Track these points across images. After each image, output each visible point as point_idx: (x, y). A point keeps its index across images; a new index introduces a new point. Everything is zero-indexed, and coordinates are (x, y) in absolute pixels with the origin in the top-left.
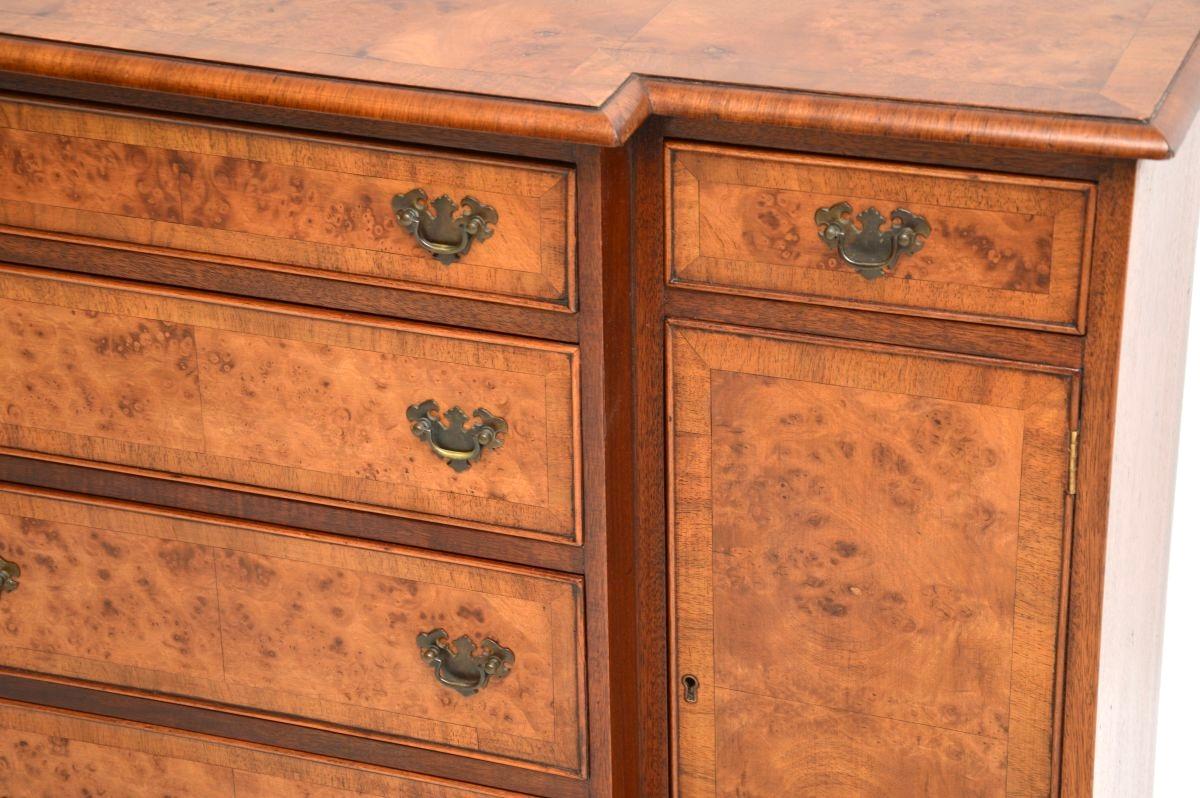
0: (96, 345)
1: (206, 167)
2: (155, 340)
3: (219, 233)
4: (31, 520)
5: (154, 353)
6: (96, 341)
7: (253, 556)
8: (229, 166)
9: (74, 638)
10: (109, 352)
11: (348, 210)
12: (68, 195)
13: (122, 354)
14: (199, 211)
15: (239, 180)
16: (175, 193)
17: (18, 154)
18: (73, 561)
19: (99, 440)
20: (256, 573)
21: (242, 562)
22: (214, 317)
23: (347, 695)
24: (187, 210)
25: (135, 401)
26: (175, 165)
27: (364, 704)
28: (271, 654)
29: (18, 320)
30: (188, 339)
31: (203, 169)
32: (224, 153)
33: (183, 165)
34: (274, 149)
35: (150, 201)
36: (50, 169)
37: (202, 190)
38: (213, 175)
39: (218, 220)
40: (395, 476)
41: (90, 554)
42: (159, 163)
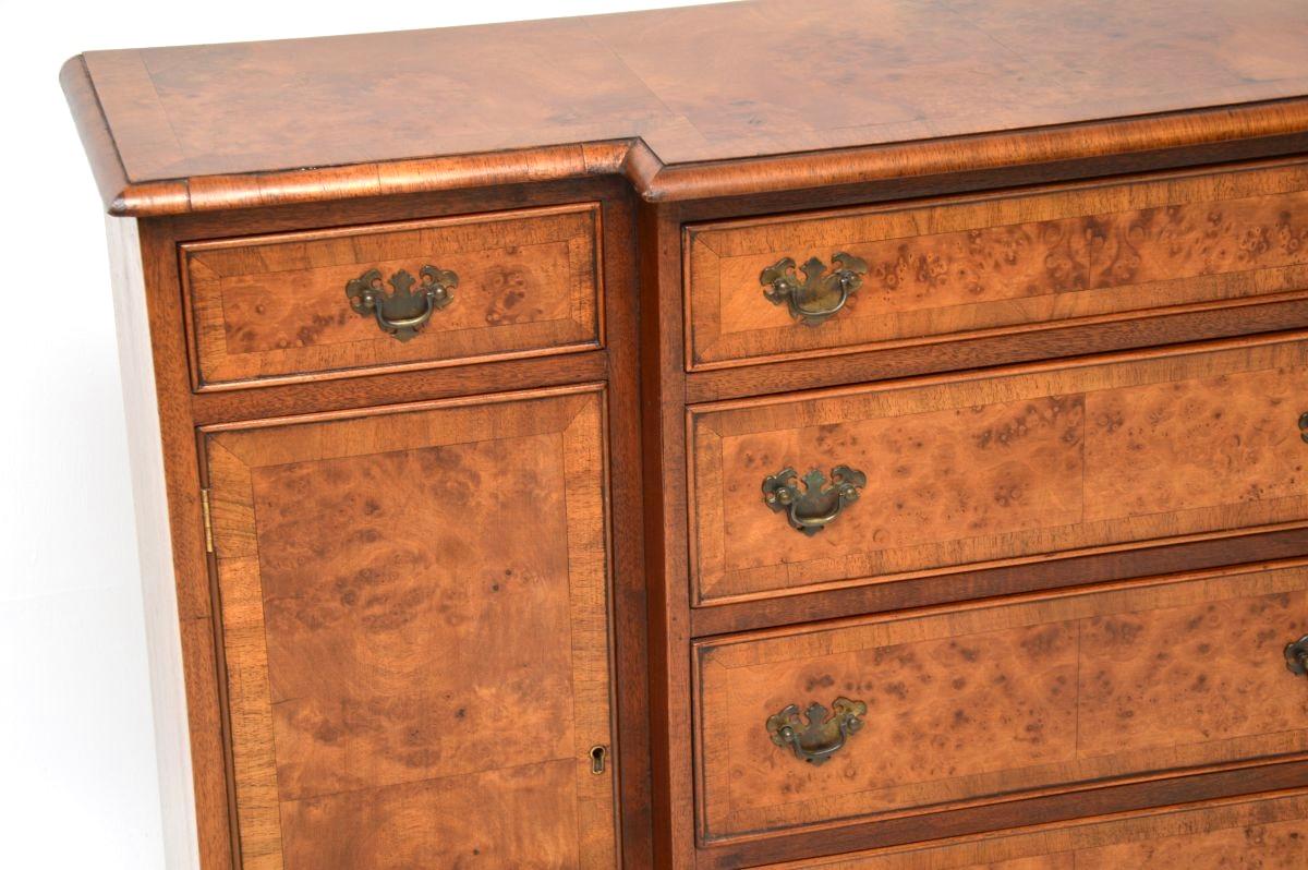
0: (978, 441)
1: (1122, 225)
2: (1042, 418)
3: (1126, 289)
4: (884, 649)
5: (1041, 432)
6: (979, 437)
7: (1122, 618)
8: (1146, 217)
9: (919, 762)
10: (991, 444)
11: (1264, 231)
12: (971, 291)
13: (1005, 443)
14: (1108, 272)
15: (1155, 230)
16: (1085, 261)
17: (923, 260)
18: (926, 679)
19: (969, 541)
20: (1122, 634)
21: (1108, 627)
22: (1108, 376)
23: (1206, 734)
24: (1094, 275)
25: (1014, 487)
26: (1089, 231)
27: (1225, 736)
28: (1130, 714)
29: (898, 437)
30: (1079, 408)
31: (1118, 228)
32: (1143, 206)
33: (1095, 228)
34: (1196, 189)
35: (1057, 275)
36: (955, 267)
37: (1114, 252)
38: (1127, 231)
39: (1126, 276)
40: (1278, 492)
41: (945, 666)
42: (1072, 232)
